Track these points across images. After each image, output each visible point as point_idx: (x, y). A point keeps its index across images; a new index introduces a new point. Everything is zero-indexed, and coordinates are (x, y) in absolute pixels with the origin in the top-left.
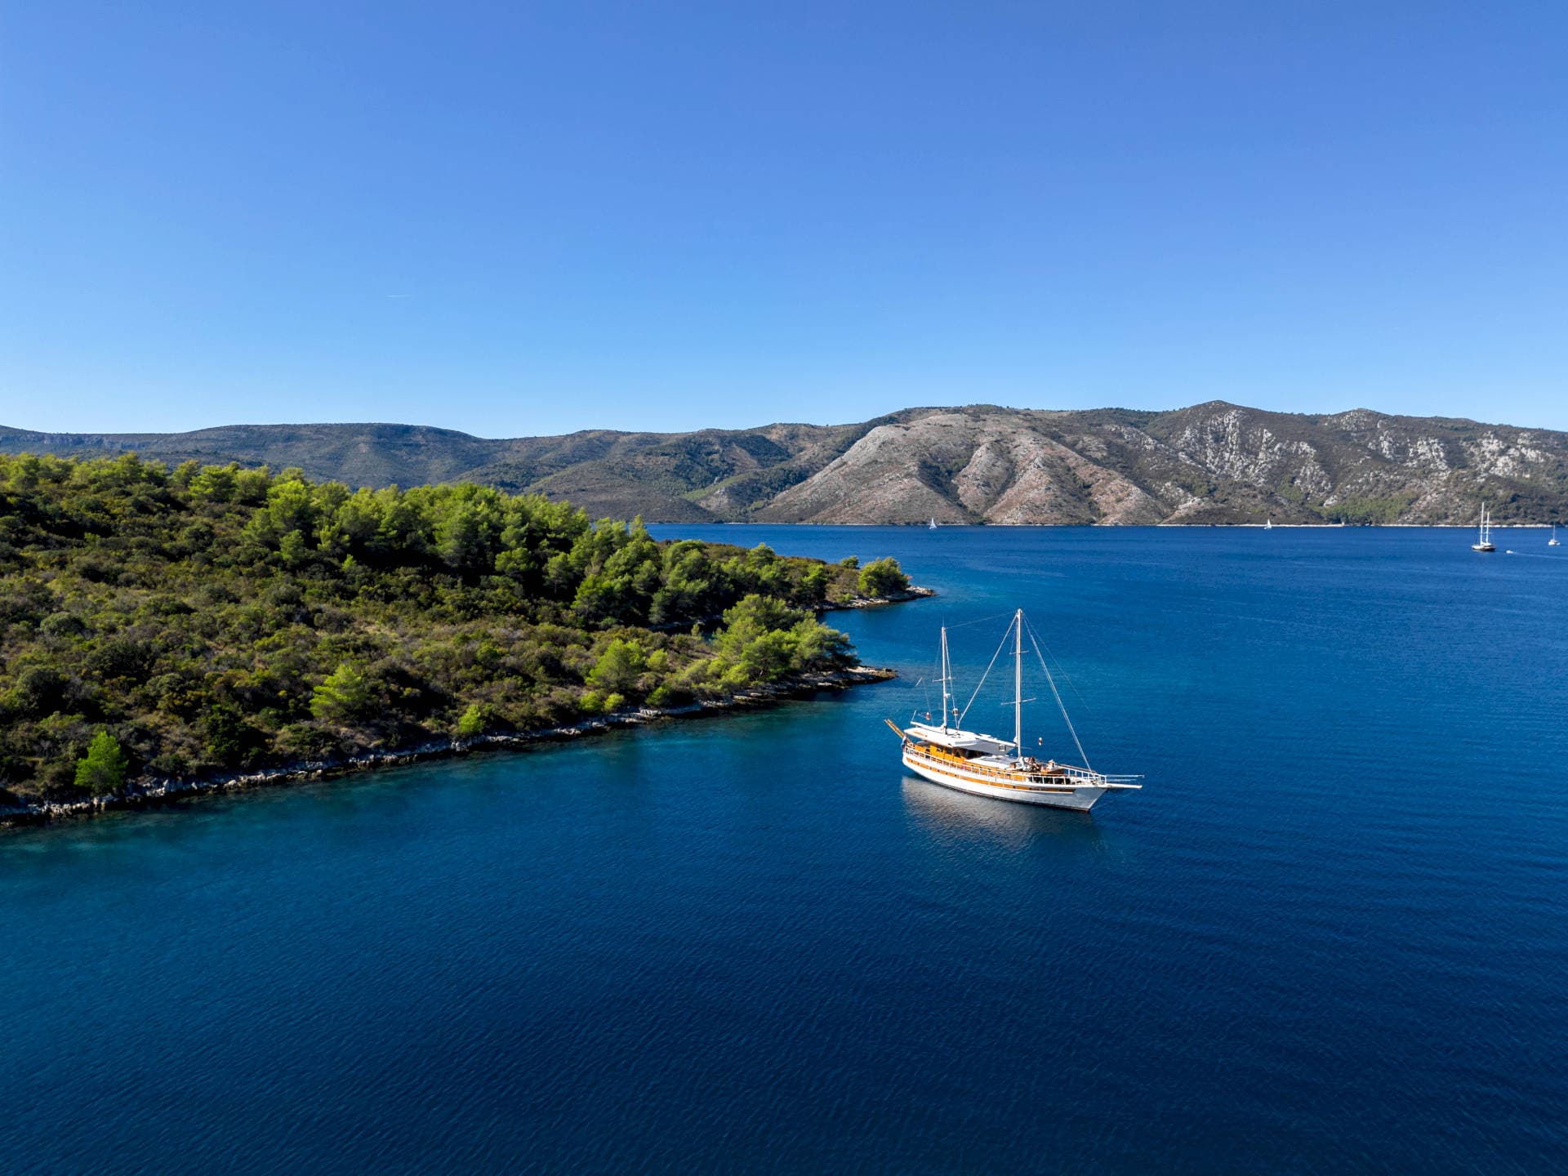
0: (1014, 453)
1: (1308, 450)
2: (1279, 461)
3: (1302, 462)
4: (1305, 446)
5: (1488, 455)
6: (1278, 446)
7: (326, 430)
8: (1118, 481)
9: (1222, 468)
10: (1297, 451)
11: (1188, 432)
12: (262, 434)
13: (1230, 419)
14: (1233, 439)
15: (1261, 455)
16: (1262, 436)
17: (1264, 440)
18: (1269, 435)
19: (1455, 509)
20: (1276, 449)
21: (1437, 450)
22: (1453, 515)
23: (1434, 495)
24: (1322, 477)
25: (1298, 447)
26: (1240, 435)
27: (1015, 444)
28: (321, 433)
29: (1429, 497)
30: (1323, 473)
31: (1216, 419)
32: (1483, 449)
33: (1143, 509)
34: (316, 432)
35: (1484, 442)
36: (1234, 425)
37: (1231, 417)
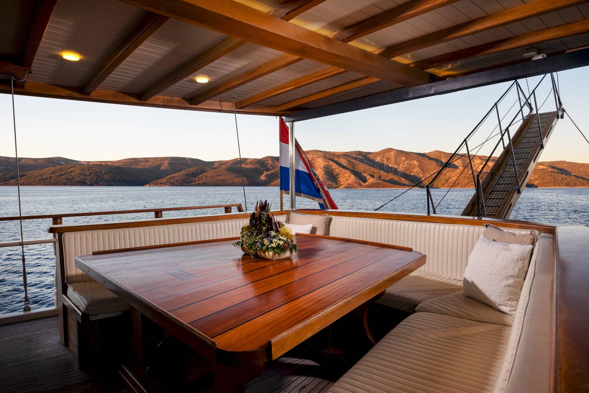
0: (315, 164)
1: (416, 163)
2: (406, 167)
3: (414, 167)
4: (415, 162)
5: (476, 165)
6: (406, 162)
7: (157, 159)
8: (348, 173)
9: (388, 169)
10: (413, 163)
11: (378, 158)
12: (139, 160)
13: (392, 153)
14: (393, 160)
15: (401, 165)
16: (402, 159)
17: (402, 160)
18: (404, 158)
19: (462, 182)
20: (406, 163)
21: (460, 163)
22: (461, 184)
23: (455, 177)
24: (420, 172)
25: (413, 162)
26: (395, 159)
27: (316, 161)
28: (156, 160)
29: (453, 178)
30: (420, 171)
31: (388, 154)
32: (475, 163)
33: (355, 183)
34: (154, 160)
35: (475, 160)
36: (393, 155)
37: (393, 153)
